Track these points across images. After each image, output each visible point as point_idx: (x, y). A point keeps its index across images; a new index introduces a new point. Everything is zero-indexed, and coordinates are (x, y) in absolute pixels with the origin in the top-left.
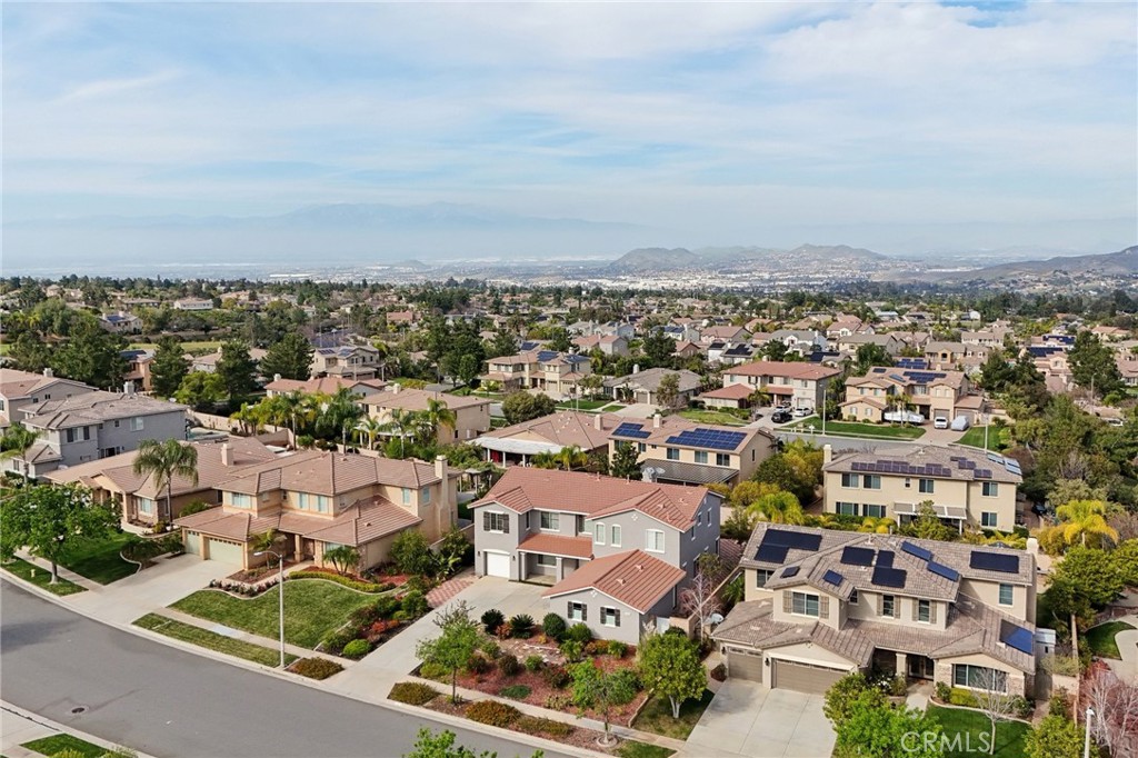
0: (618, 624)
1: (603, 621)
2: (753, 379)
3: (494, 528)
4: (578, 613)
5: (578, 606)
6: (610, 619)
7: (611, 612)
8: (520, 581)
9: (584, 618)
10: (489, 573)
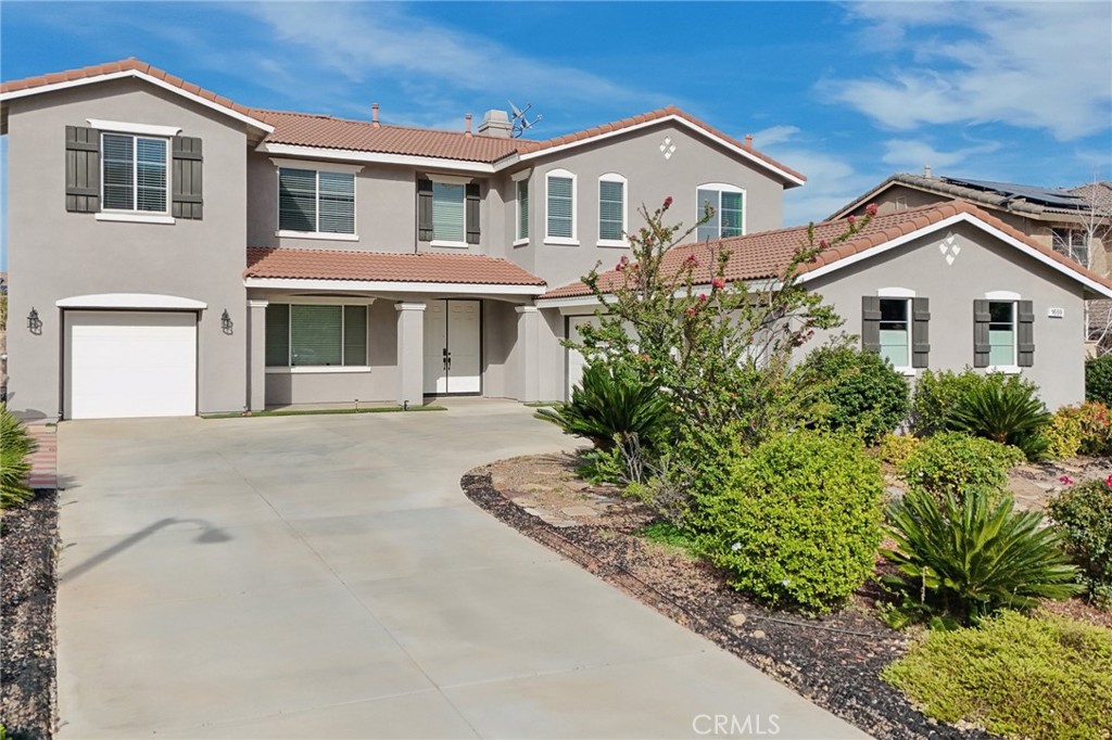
3: (118, 199)
8: (248, 412)
10: (79, 409)
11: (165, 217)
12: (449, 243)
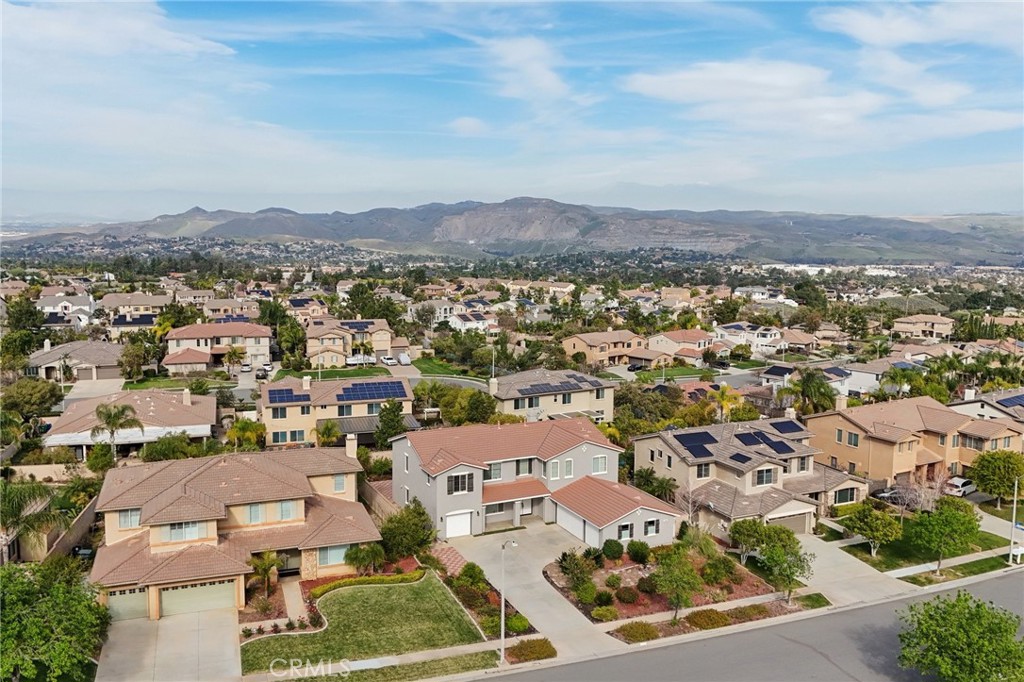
0: (657, 531)
1: (646, 533)
2: (202, 342)
3: (457, 489)
4: (626, 533)
5: (625, 527)
6: (652, 529)
7: (651, 523)
8: (484, 534)
9: (631, 536)
10: (447, 535)
11: (465, 492)
12: (524, 475)
